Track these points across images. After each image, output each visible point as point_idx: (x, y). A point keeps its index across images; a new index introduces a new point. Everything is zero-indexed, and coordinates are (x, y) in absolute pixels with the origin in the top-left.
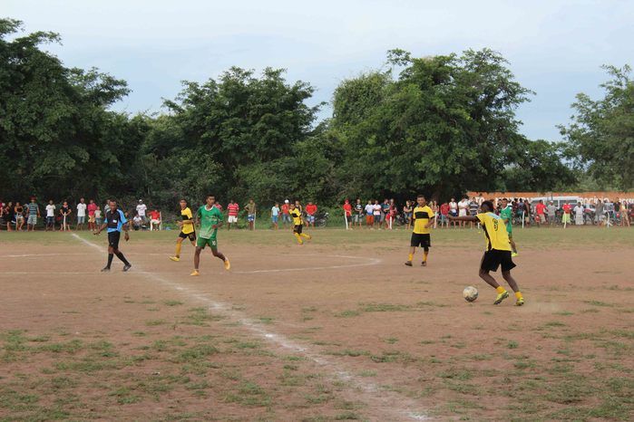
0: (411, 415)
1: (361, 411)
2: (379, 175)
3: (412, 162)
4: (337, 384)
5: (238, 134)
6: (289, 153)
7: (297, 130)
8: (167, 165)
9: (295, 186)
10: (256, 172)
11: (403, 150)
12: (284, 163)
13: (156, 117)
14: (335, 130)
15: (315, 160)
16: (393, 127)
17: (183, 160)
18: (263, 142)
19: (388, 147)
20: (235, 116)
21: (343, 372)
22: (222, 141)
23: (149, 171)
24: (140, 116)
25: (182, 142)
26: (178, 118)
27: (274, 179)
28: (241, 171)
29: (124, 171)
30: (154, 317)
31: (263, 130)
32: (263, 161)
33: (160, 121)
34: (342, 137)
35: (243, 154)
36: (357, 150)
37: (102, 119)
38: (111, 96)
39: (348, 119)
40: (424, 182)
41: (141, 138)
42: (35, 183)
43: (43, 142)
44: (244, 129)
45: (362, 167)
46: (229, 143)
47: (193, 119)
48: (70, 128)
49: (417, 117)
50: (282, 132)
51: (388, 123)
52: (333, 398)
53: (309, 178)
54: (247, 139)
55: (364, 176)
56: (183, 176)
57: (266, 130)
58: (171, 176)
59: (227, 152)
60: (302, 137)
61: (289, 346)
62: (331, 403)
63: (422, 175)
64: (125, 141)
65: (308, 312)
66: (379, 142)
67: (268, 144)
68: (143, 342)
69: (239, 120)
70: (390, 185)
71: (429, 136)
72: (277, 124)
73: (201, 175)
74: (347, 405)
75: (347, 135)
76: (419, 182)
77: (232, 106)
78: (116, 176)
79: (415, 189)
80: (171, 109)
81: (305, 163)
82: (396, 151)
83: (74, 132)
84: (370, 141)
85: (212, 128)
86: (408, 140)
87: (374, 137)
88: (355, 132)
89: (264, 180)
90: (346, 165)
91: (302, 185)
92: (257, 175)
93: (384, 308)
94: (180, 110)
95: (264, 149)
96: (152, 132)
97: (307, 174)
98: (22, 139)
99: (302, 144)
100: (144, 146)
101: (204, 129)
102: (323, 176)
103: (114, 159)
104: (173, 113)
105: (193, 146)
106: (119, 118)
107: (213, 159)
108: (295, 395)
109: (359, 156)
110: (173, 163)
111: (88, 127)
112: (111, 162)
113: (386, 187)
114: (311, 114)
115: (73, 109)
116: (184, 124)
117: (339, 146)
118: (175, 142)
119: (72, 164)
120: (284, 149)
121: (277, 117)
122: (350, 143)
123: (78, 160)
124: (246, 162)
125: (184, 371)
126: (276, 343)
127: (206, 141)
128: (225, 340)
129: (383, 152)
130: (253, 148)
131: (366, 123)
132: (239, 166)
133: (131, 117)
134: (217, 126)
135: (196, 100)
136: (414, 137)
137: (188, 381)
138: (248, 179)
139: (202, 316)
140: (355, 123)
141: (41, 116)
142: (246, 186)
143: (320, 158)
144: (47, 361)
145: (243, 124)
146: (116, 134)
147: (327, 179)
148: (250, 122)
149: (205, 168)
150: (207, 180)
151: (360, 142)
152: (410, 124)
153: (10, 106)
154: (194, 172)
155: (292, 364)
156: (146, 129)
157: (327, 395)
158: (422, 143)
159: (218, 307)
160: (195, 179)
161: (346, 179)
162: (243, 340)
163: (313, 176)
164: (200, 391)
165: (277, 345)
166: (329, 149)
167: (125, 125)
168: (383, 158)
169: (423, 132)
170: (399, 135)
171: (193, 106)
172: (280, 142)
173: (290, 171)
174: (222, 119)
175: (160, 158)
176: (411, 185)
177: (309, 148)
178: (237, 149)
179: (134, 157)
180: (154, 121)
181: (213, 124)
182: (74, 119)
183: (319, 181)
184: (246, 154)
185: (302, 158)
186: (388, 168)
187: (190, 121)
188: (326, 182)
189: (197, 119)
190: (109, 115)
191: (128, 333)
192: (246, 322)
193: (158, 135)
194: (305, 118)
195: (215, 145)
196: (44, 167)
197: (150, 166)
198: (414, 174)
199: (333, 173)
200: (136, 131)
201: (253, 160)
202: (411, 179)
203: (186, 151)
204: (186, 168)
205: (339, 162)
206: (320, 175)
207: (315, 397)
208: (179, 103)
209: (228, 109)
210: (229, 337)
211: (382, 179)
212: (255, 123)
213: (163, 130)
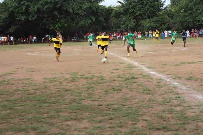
0: (198, 96)
1: (182, 95)
2: (185, 22)
3: (196, 17)
4: (174, 87)
5: (140, 10)
6: (157, 16)
7: (159, 8)
8: (119, 21)
9: (159, 26)
10: (147, 22)
11: (193, 14)
12: (155, 19)
13: (115, 6)
14: (171, 8)
15: (165, 17)
16: (189, 6)
17: (124, 19)
18: (148, 12)
19: (188, 12)
20: (139, 5)
21: (176, 83)
22: (135, 13)
23: (114, 23)
24: (110, 6)
25: (123, 13)
26: (122, 6)
27: (152, 24)
28: (142, 22)
29: (106, 23)
30: (116, 67)
31: (148, 9)
32: (149, 18)
33: (116, 7)
34: (173, 10)
35: (142, 16)
36: (178, 14)
37: (99, 7)
38: (101, 0)
39: (175, 5)
40: (199, 23)
41: (111, 13)
42: (79, 28)
43: (81, 15)
44: (143, 8)
45: (179, 19)
46: (138, 13)
47: (126, 6)
48: (89, 10)
49: (197, 3)
50: (154, 9)
51: (187, 5)
52: (173, 92)
53: (163, 23)
54: (143, 11)
55: (180, 22)
56: (124, 24)
57: (149, 9)
58: (120, 24)
59: (137, 16)
60: (161, 10)
61: (158, 75)
62: (172, 93)
63: (199, 21)
64: (106, 14)
65: (164, 65)
66: (185, 11)
67: (150, 13)
68: (113, 75)
69: (141, 6)
70: (189, 25)
71: (201, 9)
72: (153, 7)
73: (129, 24)
74: (178, 94)
75: (175, 9)
76: (198, 23)
78: (103, 25)
79: (197, 26)
80: (120, 3)
81: (162, 19)
82: (191, 14)
83: (91, 12)
84: (182, 11)
85: (132, 9)
86: (194, 10)
87: (183, 10)
88: (177, 8)
89: (149, 24)
90: (175, 19)
91: (161, 26)
93: (188, 63)
94: (122, 4)
95: (148, 15)
96: (114, 11)
97: (162, 22)
98: (75, 14)
99: (160, 13)
100: (112, 15)
101: (130, 9)
102: (168, 22)
103: (103, 20)
104: (120, 5)
105: (127, 15)
106: (104, 7)
107: (133, 18)
108: (161, 91)
109: (178, 16)
110: (121, 20)
111: (95, 10)
112: (102, 20)
113: (187, 25)
114: (163, 3)
115: (90, 5)
116: (124, 8)
117: (172, 13)
118: (121, 13)
119: (90, 21)
120: (155, 14)
121: (152, 5)
122: (176, 12)
123: (92, 20)
124: (143, 19)
125: (126, 84)
126: (154, 75)
127: (131, 13)
128: (139, 74)
129: (186, 14)
130: (145, 14)
131: (180, 5)
132: (141, 20)
133: (107, 7)
134: (134, 8)
135: (127, 0)
136: (196, 9)
137: (127, 87)
138: (144, 24)
139: (131, 67)
140: (177, 6)
141: (80, 7)
142: (143, 26)
143: (166, 17)
144: (84, 82)
145: (142, 7)
146: (103, 11)
147: (169, 23)
148: (144, 6)
149: (131, 21)
150: (131, 25)
151: (179, 11)
152: (195, 5)
153: (71, 4)
154: (127, 23)
155: (159, 81)
156: (112, 10)
157: (171, 91)
158: (199, 11)
159: (136, 64)
160: (128, 24)
161: (175, 23)
162: (144, 74)
163: (164, 22)
164: (131, 90)
165: (155, 75)
166: (169, 14)
167: (106, 9)
168: (186, 16)
169: (199, 8)
170: (191, 9)
171: (126, 2)
172: (154, 12)
174: (135, 6)
175: (117, 19)
176: (195, 24)
177: (163, 14)
178: (140, 15)
179: (108, 18)
180: (115, 7)
181: (133, 7)
182: (90, 8)
183: (166, 24)
184: (143, 16)
185: (161, 17)
186: (188, 19)
187: (125, 7)
188: (168, 25)
189: (128, 6)
190: (101, 6)
191: (109, 72)
192: (145, 69)
193: (116, 11)
194: (161, 4)
195: (133, 14)
196: (82, 23)
197: (114, 21)
198: (196, 21)
199: (171, 22)
200: (109, 11)
201: (145, 19)
202: (195, 22)
203: (124, 16)
204: (125, 21)
205: (172, 18)
206: (166, 22)
207: (167, 91)
208: (122, 1)
209: (137, 3)
210: (140, 73)
211: (186, 23)
212: (145, 7)
213: (117, 10)
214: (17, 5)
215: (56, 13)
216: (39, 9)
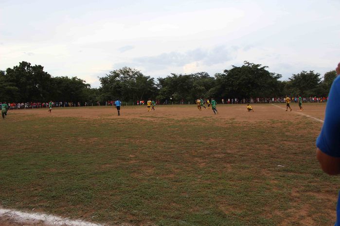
5: (304, 84)
6: (315, 87)
7: (317, 83)
8: (289, 91)
12: (314, 89)
13: (287, 81)
14: (325, 83)
17: (293, 90)
18: (309, 85)
20: (303, 80)
24: (284, 81)
27: (312, 93)
28: (305, 91)
29: (281, 92)
32: (310, 89)
34: (327, 84)
35: (305, 88)
38: (278, 78)
39: (327, 80)
41: (284, 85)
43: (266, 87)
46: (302, 86)
54: (306, 85)
56: (293, 93)
57: (310, 83)
59: (302, 88)
64: (281, 86)
72: (312, 82)
77: (303, 78)
81: (319, 90)
83: (272, 85)
89: (310, 93)
92: (308, 92)
94: (292, 80)
95: (309, 87)
96: (286, 84)
99: (318, 86)
100: (285, 87)
101: (297, 83)
103: (279, 90)
104: (290, 80)
105: (294, 87)
106: (280, 81)
107: (299, 89)
110: (291, 90)
111: (274, 83)
114: (320, 79)
115: (271, 80)
116: (293, 82)
117: (326, 86)
118: (291, 86)
121: (312, 80)
123: (272, 90)
127: (297, 86)
130: (307, 87)
135: (295, 78)
138: (306, 93)
139: (306, 117)
141: (265, 82)
143: (322, 88)
145: (305, 82)
146: (279, 85)
149: (297, 91)
150: (298, 93)
154: (295, 92)
159: (308, 116)
163: (320, 92)
166: (324, 86)
167: (281, 83)
172: (313, 85)
173: (315, 91)
175: (288, 89)
179: (283, 89)
181: (299, 82)
182: (272, 82)
183: (322, 93)
185: (318, 88)
189: (295, 81)
190: (278, 81)
192: (315, 118)
194: (318, 80)
195: (299, 86)
197: (286, 91)
200: (284, 83)
201: (307, 89)
208: (292, 78)
213: (288, 84)
214: (227, 80)
215: (250, 85)
216: (240, 83)
